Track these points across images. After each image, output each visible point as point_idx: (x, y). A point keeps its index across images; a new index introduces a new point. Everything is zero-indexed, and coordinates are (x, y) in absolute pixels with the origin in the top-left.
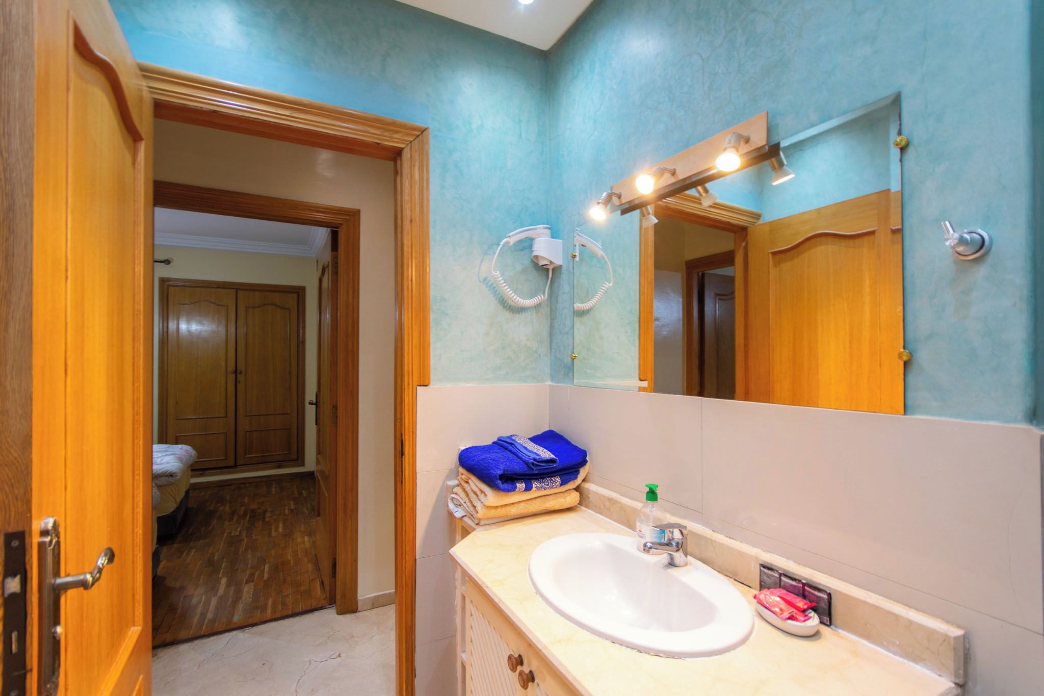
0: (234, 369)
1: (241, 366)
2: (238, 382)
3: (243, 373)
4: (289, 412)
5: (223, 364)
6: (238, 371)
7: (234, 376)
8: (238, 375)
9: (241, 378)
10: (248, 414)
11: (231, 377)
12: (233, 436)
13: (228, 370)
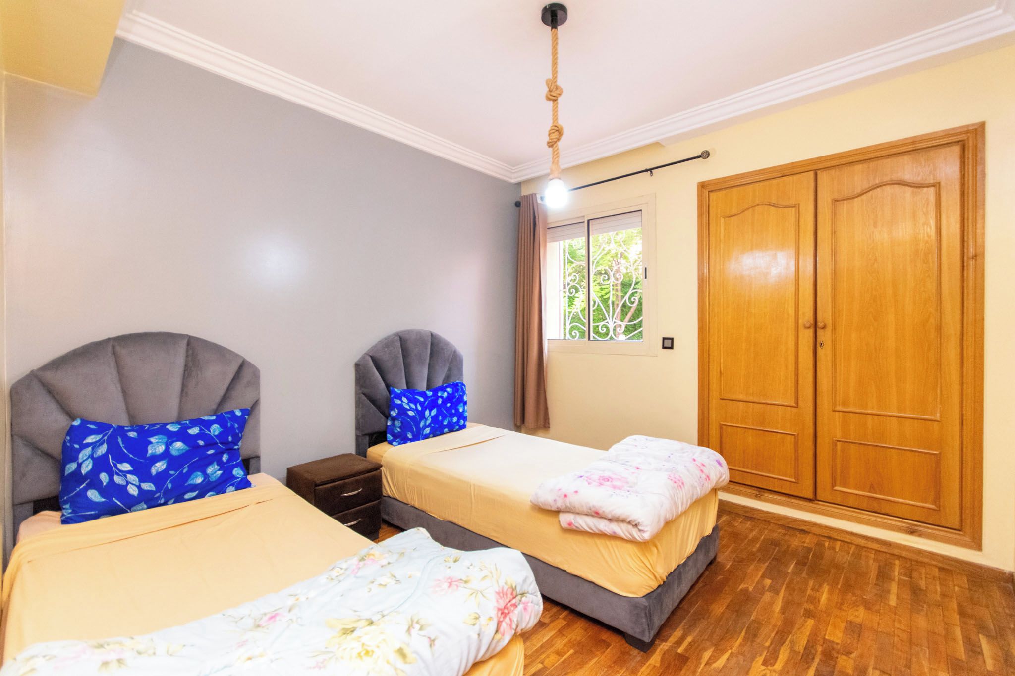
0: (812, 322)
1: (825, 315)
2: (818, 345)
3: (829, 328)
4: (938, 418)
5: (791, 311)
6: (820, 324)
7: (810, 332)
8: (820, 333)
9: (825, 336)
10: (839, 408)
11: (807, 336)
12: (810, 443)
13: (800, 321)
